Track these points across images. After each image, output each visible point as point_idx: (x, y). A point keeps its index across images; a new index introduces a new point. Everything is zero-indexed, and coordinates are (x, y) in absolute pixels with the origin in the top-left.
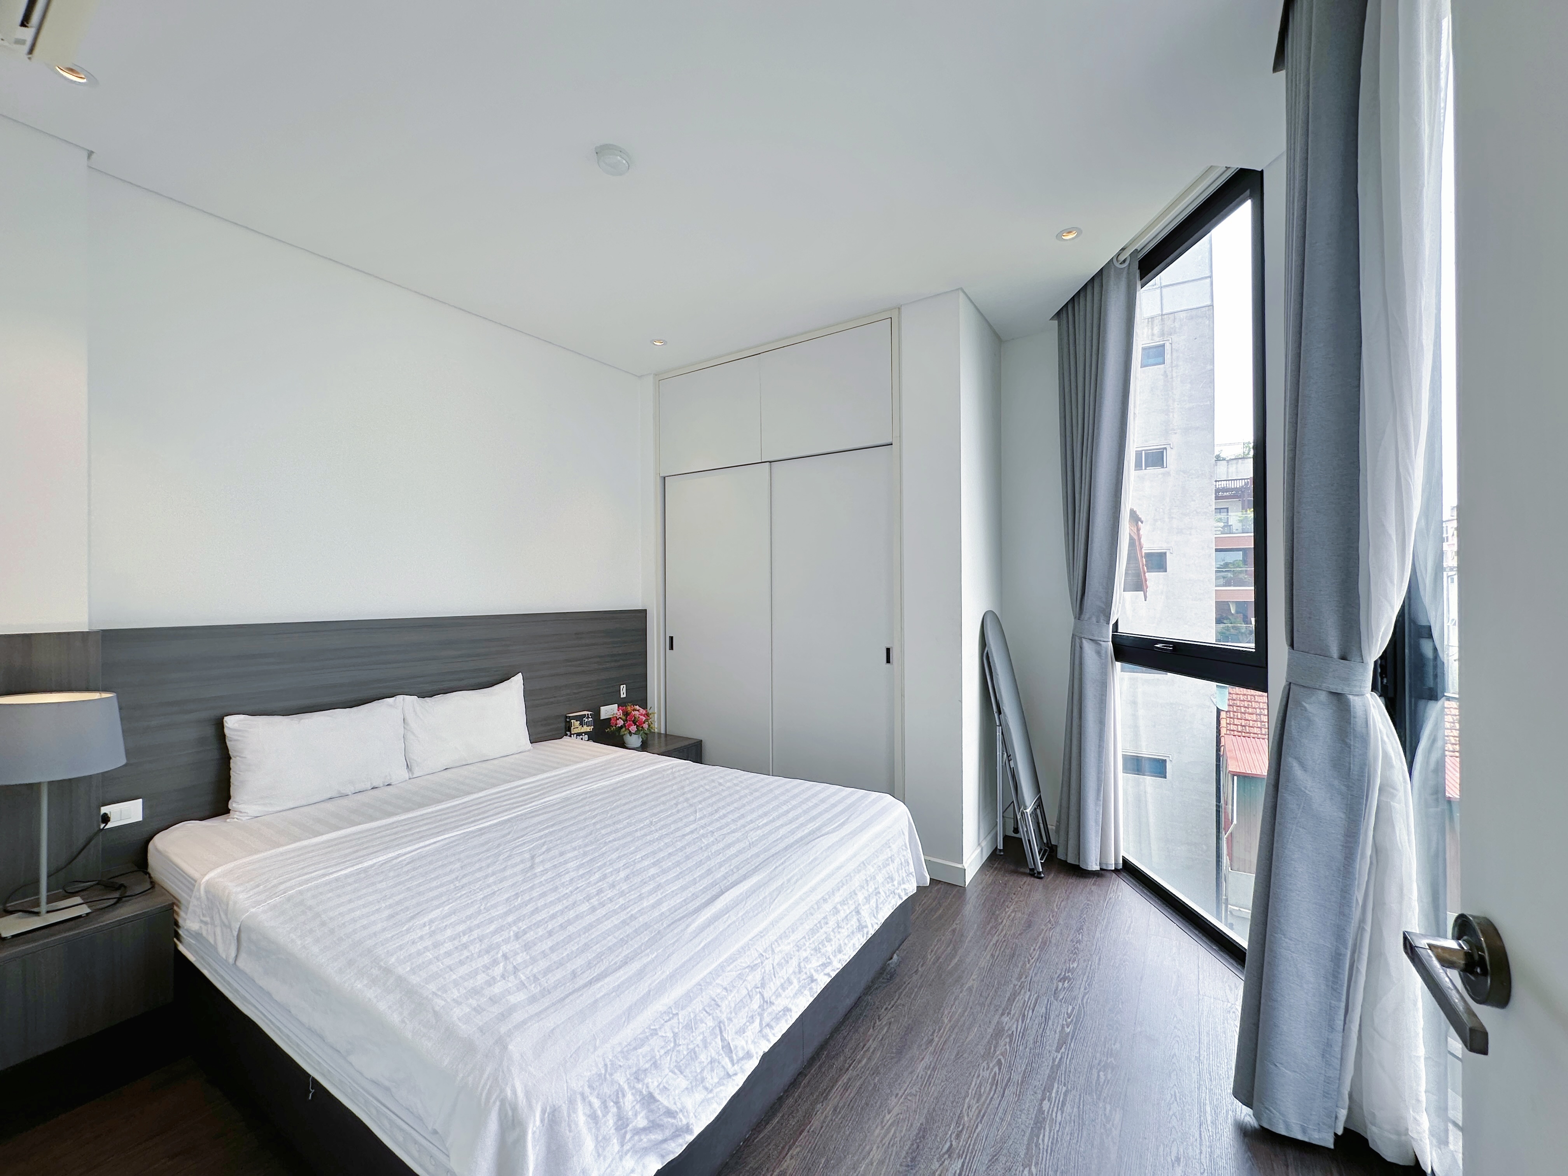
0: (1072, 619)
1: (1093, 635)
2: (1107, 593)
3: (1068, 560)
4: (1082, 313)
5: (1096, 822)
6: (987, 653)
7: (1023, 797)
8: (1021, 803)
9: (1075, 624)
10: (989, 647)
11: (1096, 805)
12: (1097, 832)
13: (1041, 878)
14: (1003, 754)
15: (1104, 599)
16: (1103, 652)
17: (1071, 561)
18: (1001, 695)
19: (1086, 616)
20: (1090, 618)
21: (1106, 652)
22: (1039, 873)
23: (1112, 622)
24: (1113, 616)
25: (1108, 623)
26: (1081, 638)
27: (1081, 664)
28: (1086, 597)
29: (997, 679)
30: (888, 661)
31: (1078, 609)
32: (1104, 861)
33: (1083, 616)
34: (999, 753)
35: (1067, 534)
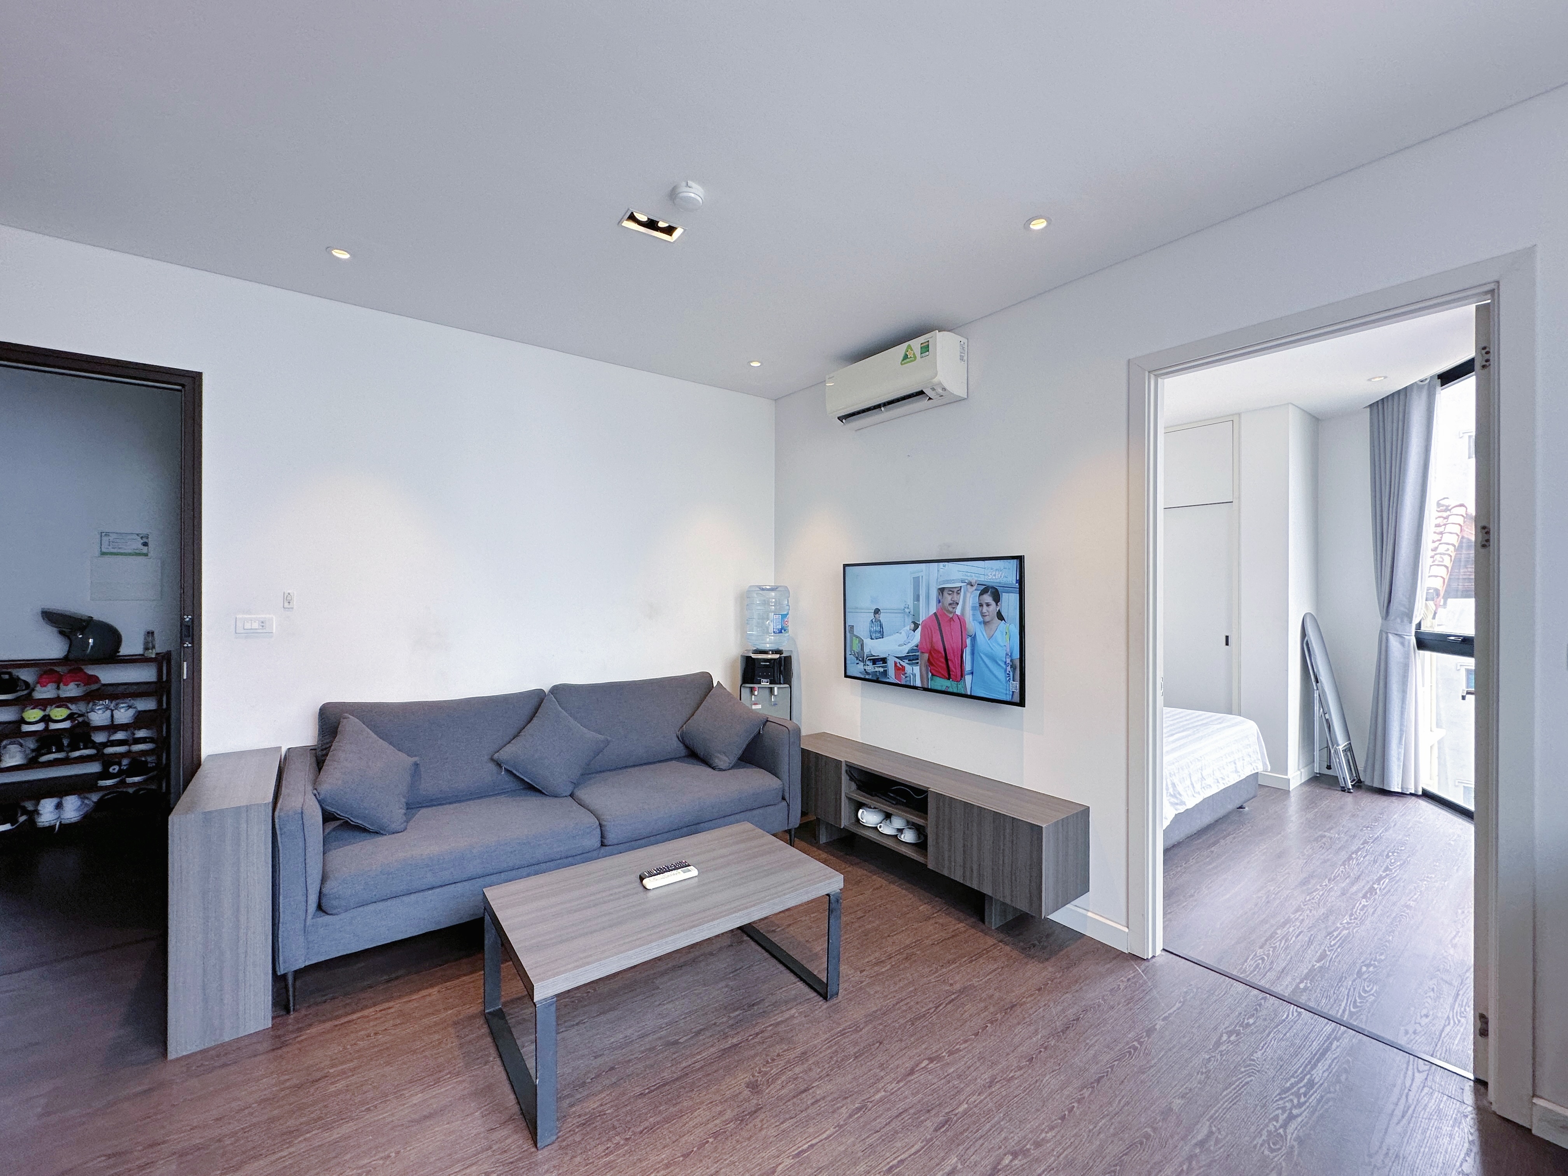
0: (1380, 620)
1: (1397, 631)
2: (1410, 602)
3: (1377, 578)
4: (1390, 410)
5: (1399, 759)
6: (1307, 641)
7: (1336, 738)
8: (1335, 743)
9: (1382, 625)
10: (1309, 637)
11: (1399, 748)
12: (1399, 766)
13: (1350, 792)
14: (1319, 709)
15: (1407, 606)
16: (1406, 643)
17: (1379, 579)
18: (1318, 670)
19: (1392, 616)
20: (1395, 619)
21: (1409, 643)
22: (1349, 789)
23: (1415, 621)
24: (1416, 617)
25: (1411, 622)
26: (1387, 633)
27: (1387, 651)
28: (1391, 604)
29: (1315, 659)
30: (1227, 644)
31: (1385, 611)
32: (1404, 786)
33: (1389, 617)
34: (1316, 708)
35: (1376, 560)
